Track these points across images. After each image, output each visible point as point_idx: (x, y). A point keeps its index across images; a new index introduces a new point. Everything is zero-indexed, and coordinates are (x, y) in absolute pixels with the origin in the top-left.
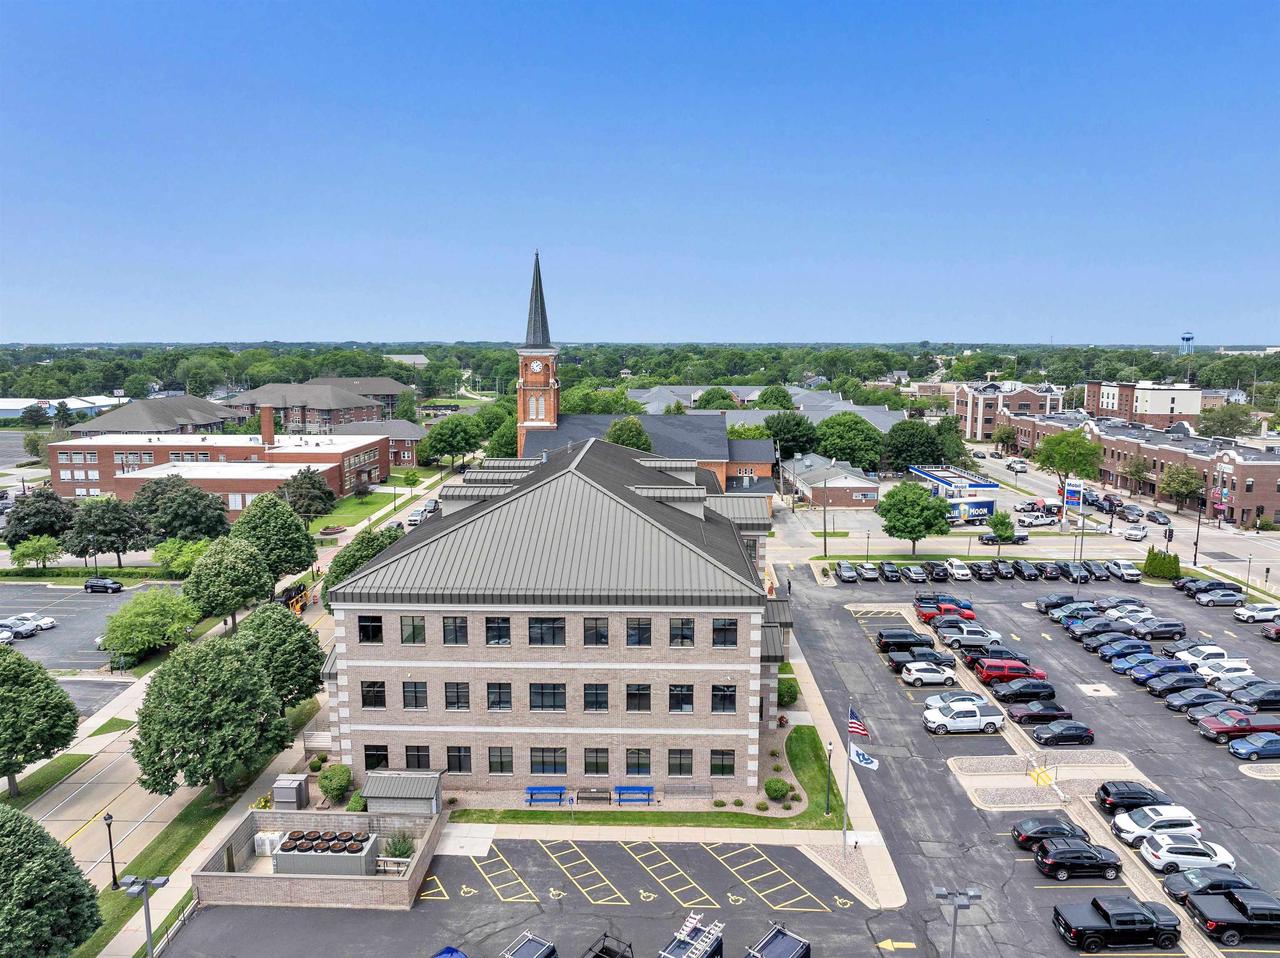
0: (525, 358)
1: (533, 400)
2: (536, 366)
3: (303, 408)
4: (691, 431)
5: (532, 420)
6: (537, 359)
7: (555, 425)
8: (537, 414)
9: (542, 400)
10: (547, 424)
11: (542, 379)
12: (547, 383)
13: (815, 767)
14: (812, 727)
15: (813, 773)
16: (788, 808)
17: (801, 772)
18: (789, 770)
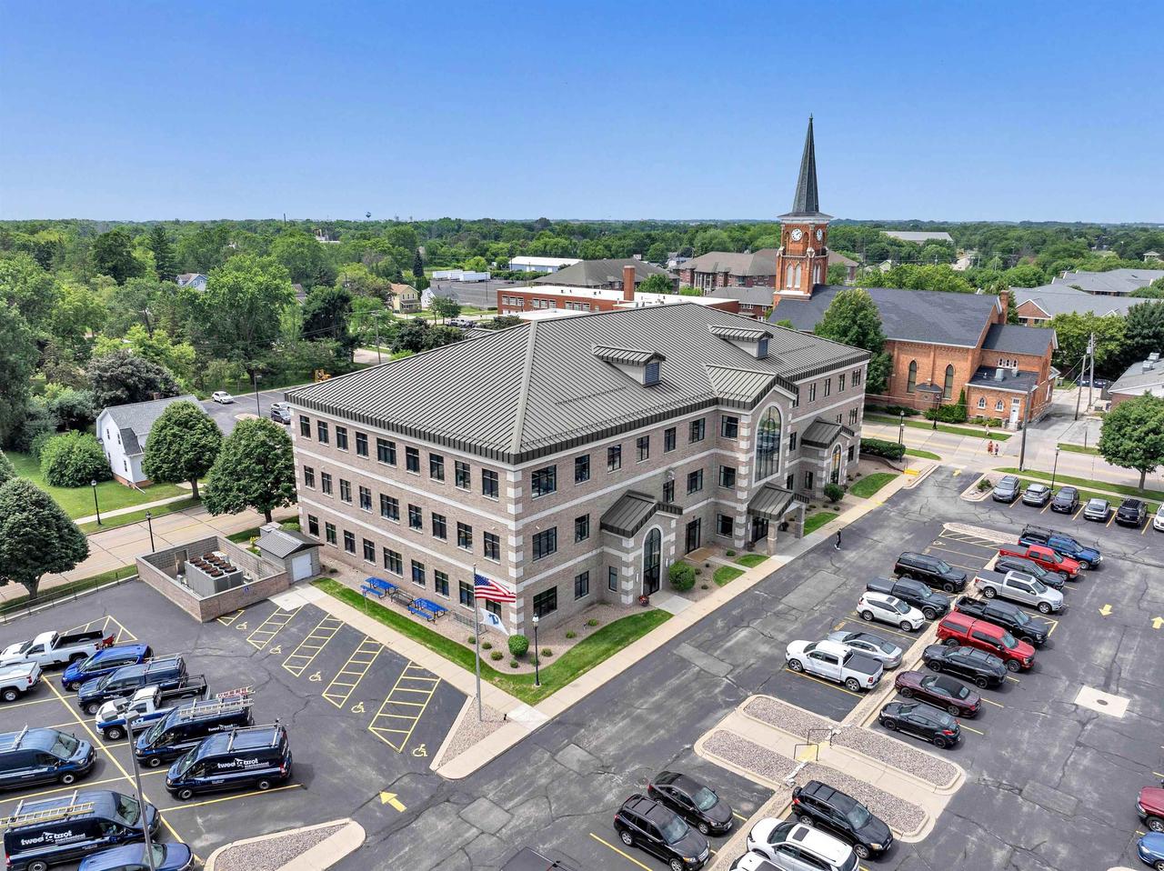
0: (787, 226)
1: (791, 268)
2: (797, 235)
3: (726, 274)
4: (949, 311)
5: (789, 289)
6: (797, 227)
7: (809, 295)
8: (794, 284)
9: (799, 269)
10: (801, 293)
11: (801, 247)
12: (804, 252)
13: (604, 646)
14: (671, 616)
15: (592, 650)
16: (515, 666)
17: (584, 646)
18: (579, 640)
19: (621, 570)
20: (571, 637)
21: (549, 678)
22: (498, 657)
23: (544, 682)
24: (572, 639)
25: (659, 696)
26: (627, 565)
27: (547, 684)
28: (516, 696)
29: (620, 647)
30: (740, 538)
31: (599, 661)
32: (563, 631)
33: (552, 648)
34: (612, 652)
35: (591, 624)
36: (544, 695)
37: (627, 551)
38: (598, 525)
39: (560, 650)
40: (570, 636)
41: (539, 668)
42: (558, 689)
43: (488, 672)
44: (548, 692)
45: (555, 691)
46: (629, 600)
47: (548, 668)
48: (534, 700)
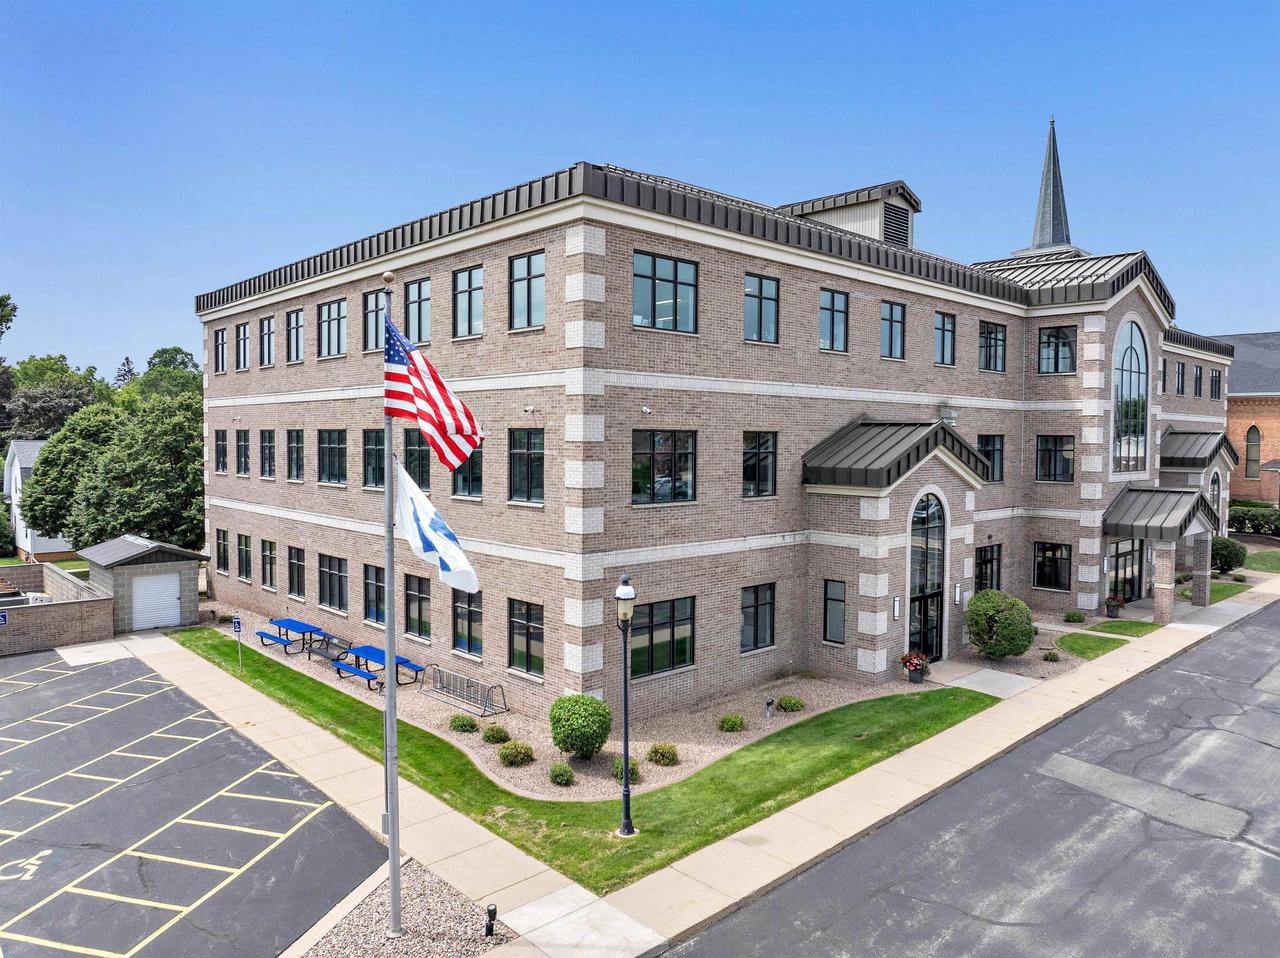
13: (828, 750)
14: (996, 700)
15: (795, 759)
16: (562, 780)
17: (771, 747)
18: (754, 736)
19: (855, 585)
20: (732, 729)
21: (667, 817)
22: (519, 759)
23: (649, 826)
24: (734, 735)
25: (1047, 885)
26: (872, 566)
27: (659, 832)
28: (549, 861)
29: (877, 754)
30: (1088, 588)
31: (823, 780)
32: (712, 717)
33: (681, 749)
34: (856, 763)
35: (785, 708)
36: (648, 862)
37: (872, 529)
38: (799, 471)
39: (701, 754)
40: (730, 727)
41: (636, 791)
42: (695, 848)
43: (479, 792)
44: (659, 855)
45: (685, 853)
46: (875, 661)
47: (663, 790)
48: (607, 879)
